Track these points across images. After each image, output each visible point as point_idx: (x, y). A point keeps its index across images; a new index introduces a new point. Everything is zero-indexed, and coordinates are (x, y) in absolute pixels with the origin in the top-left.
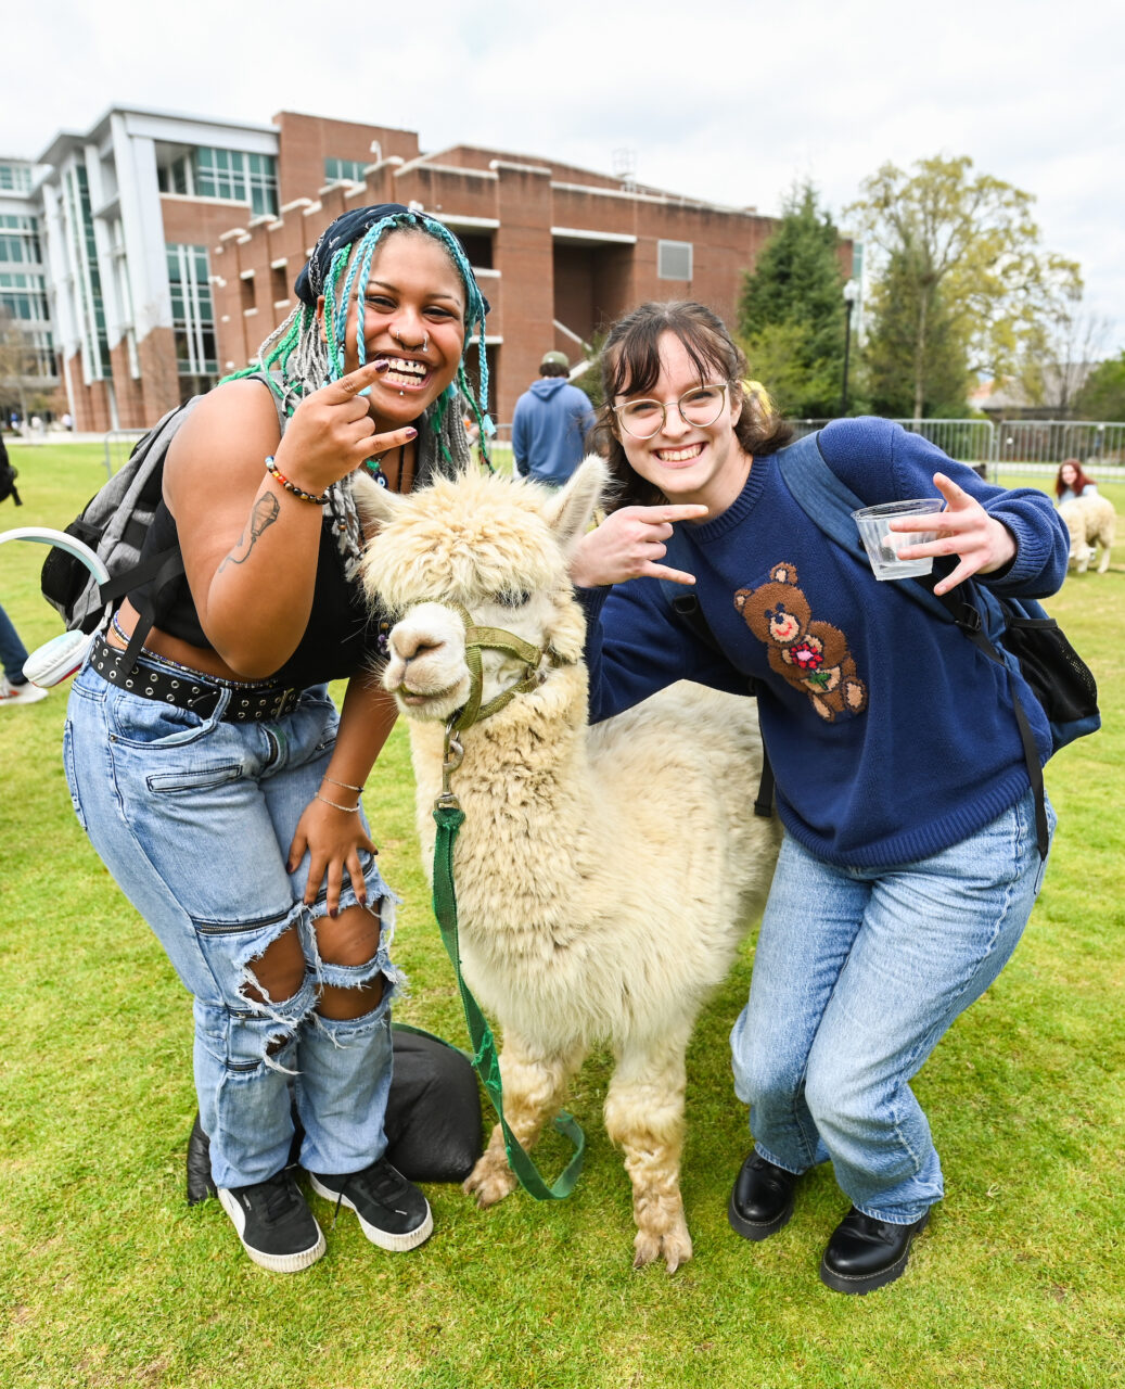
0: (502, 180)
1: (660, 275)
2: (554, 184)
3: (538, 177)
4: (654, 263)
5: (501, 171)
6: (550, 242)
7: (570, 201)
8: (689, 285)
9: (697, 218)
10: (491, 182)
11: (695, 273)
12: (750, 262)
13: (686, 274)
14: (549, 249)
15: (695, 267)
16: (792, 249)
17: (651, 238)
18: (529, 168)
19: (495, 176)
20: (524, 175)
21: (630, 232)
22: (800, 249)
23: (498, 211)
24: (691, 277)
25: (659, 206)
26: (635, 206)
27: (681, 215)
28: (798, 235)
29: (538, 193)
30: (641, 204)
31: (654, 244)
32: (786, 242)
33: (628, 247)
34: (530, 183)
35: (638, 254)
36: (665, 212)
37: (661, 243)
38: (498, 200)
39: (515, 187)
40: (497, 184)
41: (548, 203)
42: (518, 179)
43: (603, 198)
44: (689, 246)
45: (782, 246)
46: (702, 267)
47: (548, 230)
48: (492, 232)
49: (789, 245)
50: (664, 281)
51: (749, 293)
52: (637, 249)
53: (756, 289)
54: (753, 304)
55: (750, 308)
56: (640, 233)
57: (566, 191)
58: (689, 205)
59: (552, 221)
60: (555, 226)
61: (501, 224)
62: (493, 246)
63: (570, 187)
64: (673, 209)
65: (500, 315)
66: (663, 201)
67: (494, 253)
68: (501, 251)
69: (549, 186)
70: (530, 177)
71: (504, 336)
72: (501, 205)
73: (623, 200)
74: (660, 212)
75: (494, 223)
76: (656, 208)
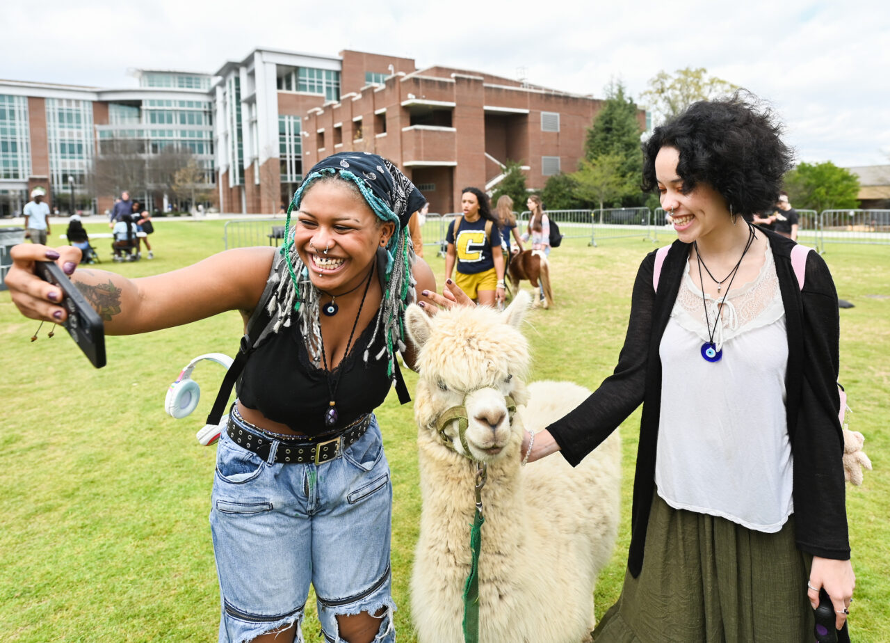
0: (457, 83)
1: (542, 129)
2: (485, 85)
3: (476, 81)
4: (539, 123)
5: (457, 78)
6: (483, 113)
7: (493, 92)
8: (558, 134)
9: (561, 100)
10: (451, 84)
11: (561, 128)
12: (590, 122)
13: (557, 129)
14: (482, 117)
15: (560, 125)
16: (612, 116)
17: (537, 111)
18: (472, 77)
19: (454, 81)
20: (469, 80)
21: (526, 108)
22: (616, 116)
23: (455, 99)
24: (559, 130)
25: (541, 95)
26: (528, 95)
27: (553, 99)
28: (615, 109)
29: (476, 90)
30: (531, 94)
31: (539, 113)
32: (609, 112)
33: (525, 115)
34: (472, 84)
35: (530, 119)
36: (544, 97)
37: (543, 113)
38: (455, 93)
39: (464, 86)
40: (455, 85)
41: (482, 94)
42: (466, 82)
43: (511, 91)
44: (558, 114)
45: (606, 114)
46: (565, 125)
47: (482, 107)
48: (452, 108)
49: (611, 114)
50: (544, 132)
51: (590, 138)
52: (530, 116)
53: (593, 136)
54: (592, 144)
55: (591, 146)
56: (530, 108)
57: (491, 88)
58: (557, 94)
59: (484, 103)
60: (486, 105)
61: (457, 105)
62: (453, 116)
63: (494, 86)
64: (548, 96)
65: (456, 151)
66: (543, 92)
67: (453, 119)
68: (456, 118)
69: (482, 86)
70: (472, 81)
71: (458, 162)
72: (457, 95)
73: (522, 92)
74: (541, 98)
75: (453, 104)
76: (539, 96)
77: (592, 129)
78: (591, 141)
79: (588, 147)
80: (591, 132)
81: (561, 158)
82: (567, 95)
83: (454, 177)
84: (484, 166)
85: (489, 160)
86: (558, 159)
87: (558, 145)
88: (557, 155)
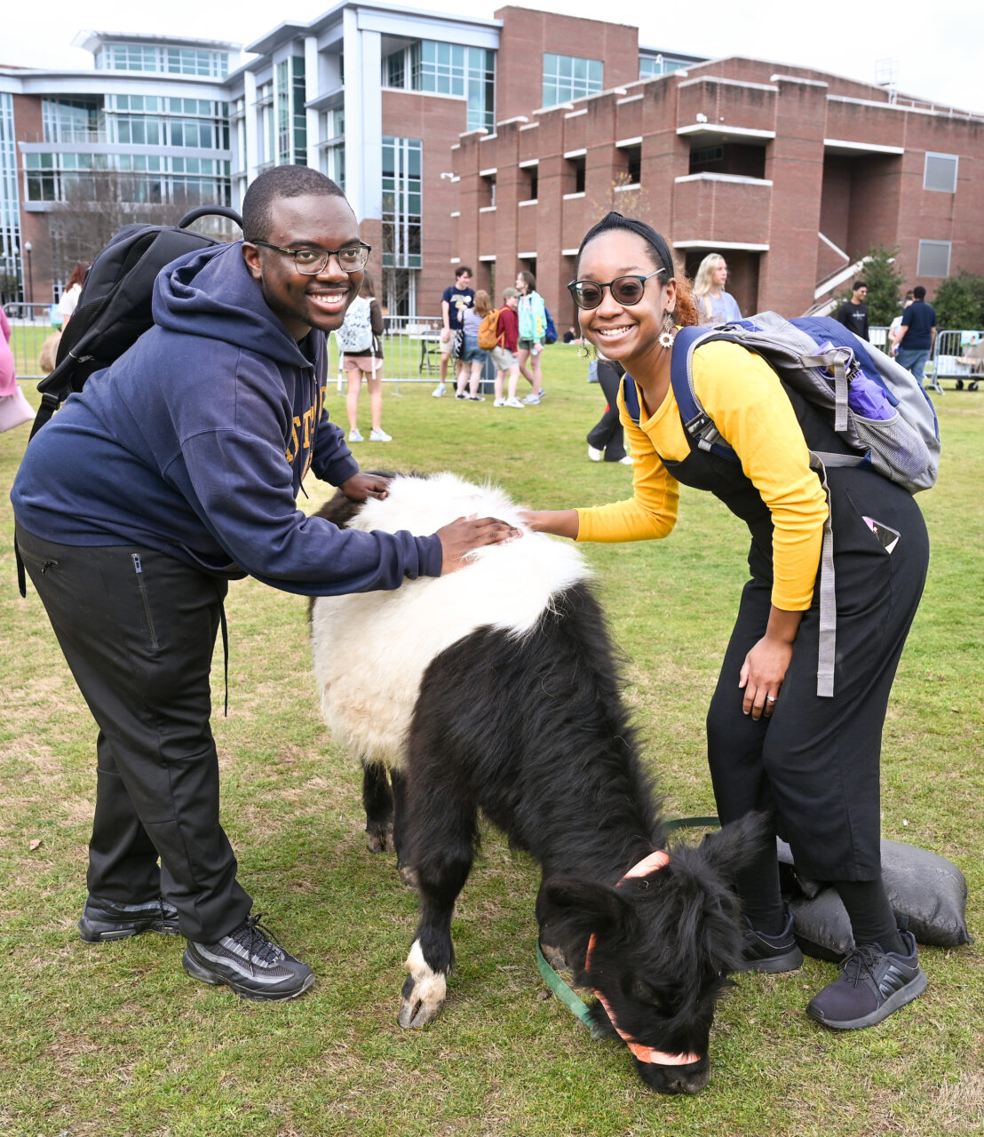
0: (780, 93)
1: (924, 187)
2: (830, 97)
3: (814, 89)
4: (922, 174)
5: (781, 84)
6: (822, 152)
7: (844, 112)
8: (953, 195)
9: (966, 130)
10: (772, 94)
11: (958, 185)
13: (951, 186)
14: (821, 160)
15: (959, 179)
17: (920, 150)
18: (808, 82)
19: (775, 89)
20: (802, 87)
21: (899, 145)
23: (775, 123)
24: (955, 190)
25: (929, 116)
26: (906, 117)
27: (950, 127)
29: (814, 105)
30: (911, 116)
31: (924, 154)
33: (897, 157)
34: (808, 95)
35: (905, 166)
36: (934, 123)
37: (928, 154)
38: (776, 113)
39: (794, 99)
40: (777, 97)
41: (823, 114)
42: (797, 92)
43: (876, 109)
44: (956, 158)
46: (967, 180)
47: (821, 141)
48: (770, 141)
50: (927, 192)
52: (904, 160)
56: (908, 145)
57: (840, 104)
58: (958, 116)
59: (825, 133)
60: (828, 138)
61: (777, 135)
62: (767, 156)
63: (845, 99)
64: (942, 121)
65: (769, 223)
66: (933, 112)
67: (767, 162)
68: (774, 162)
69: (825, 99)
70: (808, 89)
71: (771, 244)
72: (779, 117)
73: (895, 111)
74: (929, 123)
75: (771, 134)
76: (925, 120)
81: (954, 246)
82: (975, 119)
83: (761, 273)
84: (815, 254)
85: (820, 240)
86: (947, 246)
87: (950, 220)
88: (947, 239)
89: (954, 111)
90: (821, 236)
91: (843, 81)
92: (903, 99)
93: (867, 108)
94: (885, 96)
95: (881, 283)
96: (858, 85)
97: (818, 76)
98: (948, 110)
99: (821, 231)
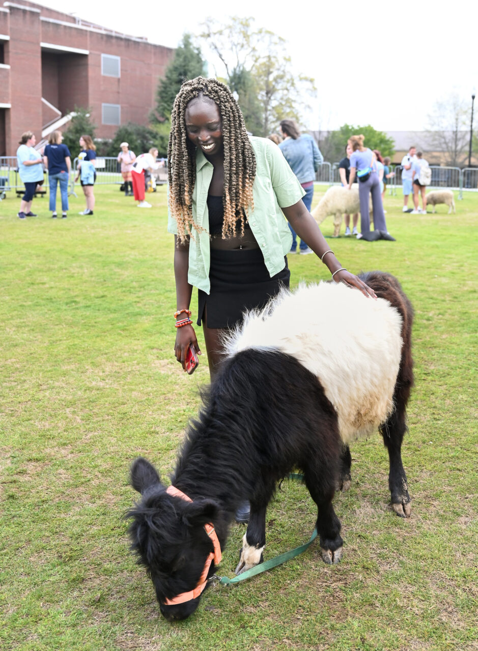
0: (11, 13)
1: (102, 73)
2: (42, 18)
3: (32, 13)
4: (99, 66)
5: (11, 8)
6: (40, 51)
7: (51, 28)
8: (119, 80)
9: (123, 43)
10: (5, 14)
11: (121, 73)
12: (159, 73)
13: (118, 74)
14: (39, 55)
15: (122, 70)
16: (186, 68)
17: (97, 53)
18: (28, 8)
19: (7, 11)
20: (24, 11)
21: (86, 48)
22: (191, 68)
23: (9, 31)
24: (119, 76)
25: (102, 35)
26: (88, 34)
27: (114, 41)
28: (189, 62)
29: (32, 22)
30: (91, 32)
31: (100, 55)
32: (183, 64)
33: (85, 56)
34: (28, 16)
35: (91, 61)
36: (105, 38)
37: (103, 55)
38: (9, 25)
39: (20, 18)
40: (9, 15)
41: (38, 28)
42: (22, 14)
43: (70, 28)
44: (118, 58)
45: (180, 66)
46: (126, 71)
47: (39, 44)
48: (6, 42)
49: (184, 66)
50: (104, 77)
51: (163, 89)
52: (89, 58)
53: (165, 88)
54: (164, 95)
55: (162, 97)
56: (91, 49)
57: (48, 23)
58: (118, 35)
59: (41, 39)
60: (44, 41)
61: (11, 38)
62: (5, 50)
63: (51, 20)
64: (109, 37)
65: (10, 91)
66: (104, 32)
67: (5, 55)
68: (11, 54)
69: (39, 19)
70: (28, 13)
71: (12, 104)
72: (11, 29)
73: (82, 30)
74: (102, 38)
75: (7, 38)
76: (100, 36)
77: (164, 79)
78: (163, 92)
79: (159, 98)
80: (163, 83)
81: (122, 108)
82: (128, 38)
83: (7, 121)
84: (40, 110)
85: (43, 103)
86: (118, 108)
87: (118, 93)
88: (117, 103)
89: (116, 32)
90: (43, 100)
91: (48, 9)
92: (85, 23)
93: (65, 27)
94: (74, 20)
95: (83, 128)
96: (58, 13)
97: (33, 5)
98: (111, 31)
99: (44, 96)
